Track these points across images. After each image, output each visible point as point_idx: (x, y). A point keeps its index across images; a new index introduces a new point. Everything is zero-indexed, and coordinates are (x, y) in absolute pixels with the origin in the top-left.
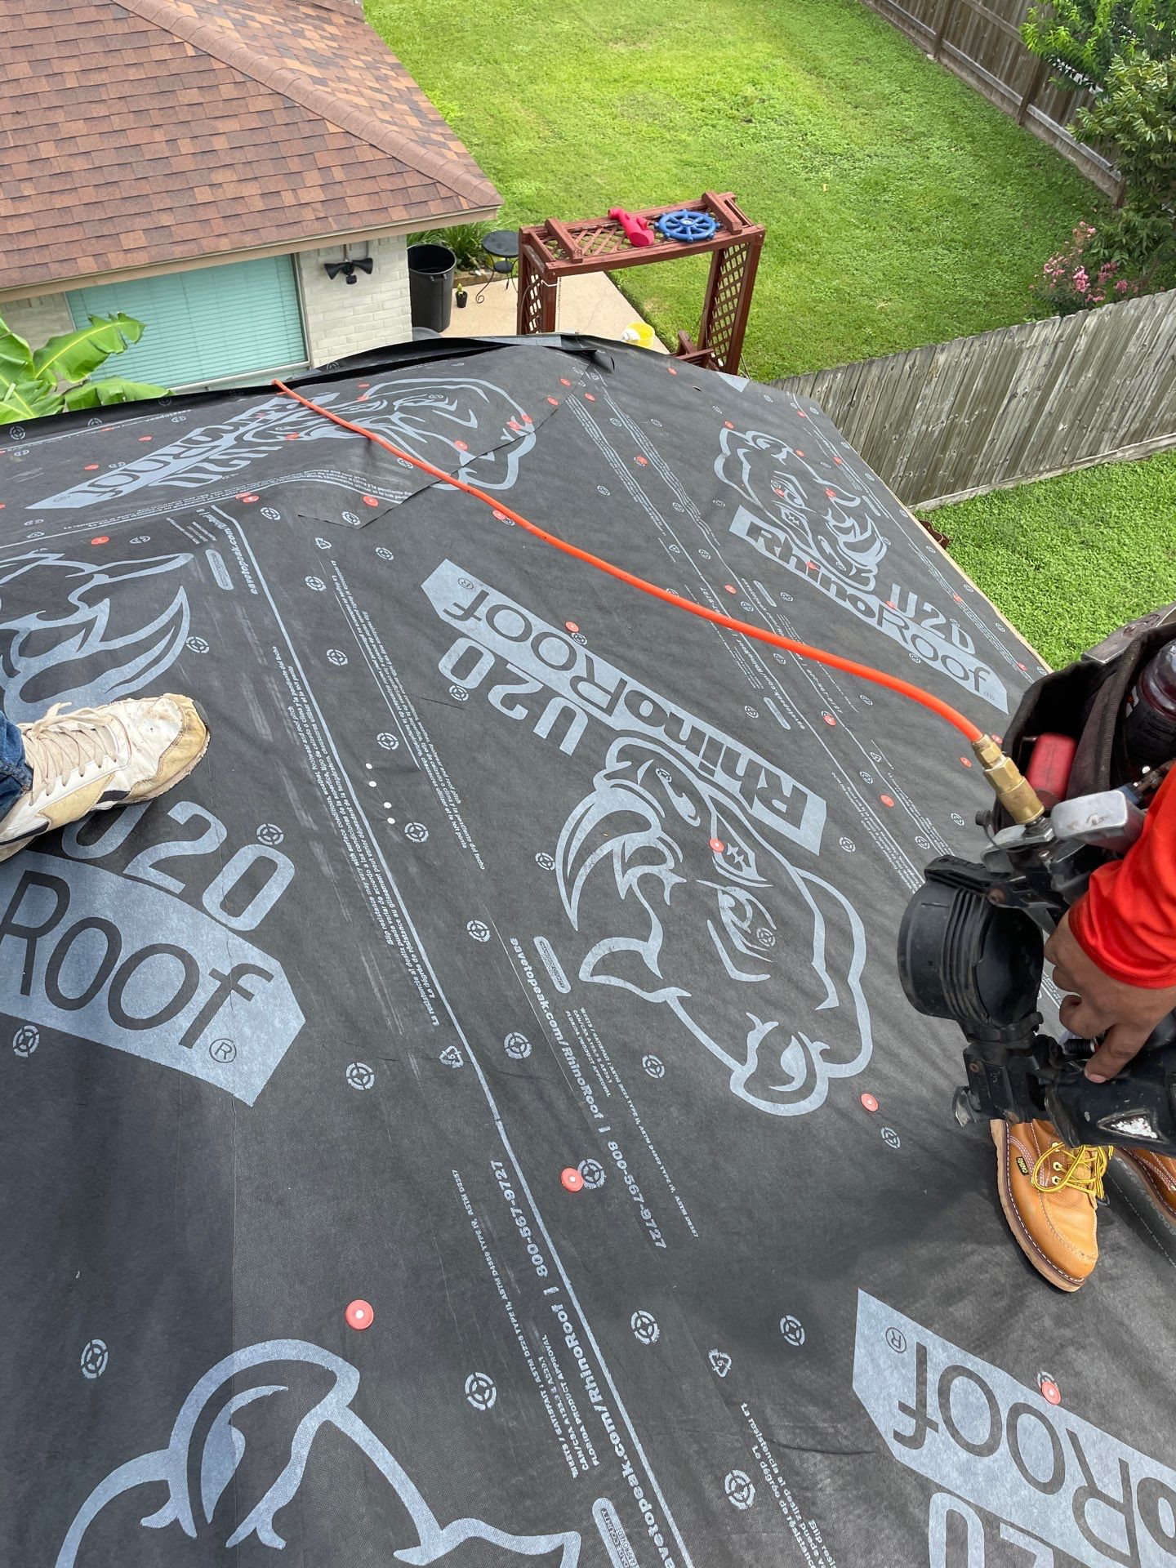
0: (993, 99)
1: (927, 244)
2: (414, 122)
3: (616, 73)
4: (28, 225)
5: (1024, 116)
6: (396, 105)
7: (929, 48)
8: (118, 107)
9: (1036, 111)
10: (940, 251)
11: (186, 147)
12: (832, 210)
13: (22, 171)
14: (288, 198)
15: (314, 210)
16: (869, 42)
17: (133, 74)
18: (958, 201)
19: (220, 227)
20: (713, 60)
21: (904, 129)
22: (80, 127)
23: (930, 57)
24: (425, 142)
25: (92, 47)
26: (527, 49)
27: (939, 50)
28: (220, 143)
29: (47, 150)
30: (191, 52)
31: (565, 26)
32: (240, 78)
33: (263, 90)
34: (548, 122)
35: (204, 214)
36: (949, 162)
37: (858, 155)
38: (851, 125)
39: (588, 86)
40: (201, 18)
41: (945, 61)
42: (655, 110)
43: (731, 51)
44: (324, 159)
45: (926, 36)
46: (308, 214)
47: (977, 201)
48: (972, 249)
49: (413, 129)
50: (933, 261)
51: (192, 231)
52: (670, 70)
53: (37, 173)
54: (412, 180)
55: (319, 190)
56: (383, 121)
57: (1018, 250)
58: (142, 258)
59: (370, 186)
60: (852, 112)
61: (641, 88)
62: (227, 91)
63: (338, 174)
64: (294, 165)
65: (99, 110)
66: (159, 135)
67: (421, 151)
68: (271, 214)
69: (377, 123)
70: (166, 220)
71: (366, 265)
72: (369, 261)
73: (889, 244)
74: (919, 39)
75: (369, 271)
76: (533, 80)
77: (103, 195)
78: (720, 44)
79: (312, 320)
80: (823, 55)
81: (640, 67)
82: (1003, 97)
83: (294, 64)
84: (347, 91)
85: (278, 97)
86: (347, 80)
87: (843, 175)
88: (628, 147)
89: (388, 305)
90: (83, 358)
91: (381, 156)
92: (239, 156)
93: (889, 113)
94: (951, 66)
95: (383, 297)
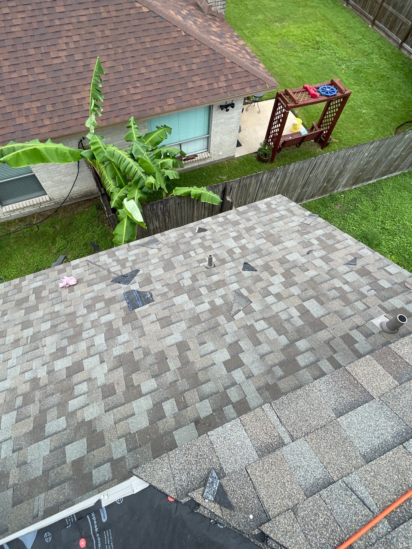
0: (390, 41)
1: (375, 90)
2: (248, 57)
3: (277, 33)
4: (139, 97)
5: (401, 46)
6: (242, 51)
7: (370, 23)
8: (164, 54)
9: (405, 45)
10: (379, 93)
11: (184, 68)
12: (346, 79)
13: (136, 78)
14: (215, 86)
15: (223, 89)
16: (351, 21)
17: (167, 42)
18: (382, 76)
19: (196, 96)
20: (305, 28)
21: (365, 51)
22: (152, 62)
23: (370, 26)
24: (253, 64)
25: (153, 32)
26: (250, 25)
27: (373, 23)
28: (194, 67)
29: (143, 70)
30: (184, 34)
31: (260, 17)
32: (199, 43)
33: (206, 48)
34: (260, 50)
35: (191, 92)
36: (379, 63)
37: (352, 61)
38: (349, 50)
39: (269, 37)
40: (184, 21)
41: (375, 27)
42: (291, 46)
43: (310, 25)
44: (225, 72)
45: (369, 19)
46: (222, 91)
47: (389, 76)
48: (388, 92)
49: (249, 60)
50: (377, 97)
51: (188, 98)
52: (293, 32)
53: (140, 79)
54: (252, 78)
55: (224, 82)
56: (241, 58)
57: (402, 92)
58: (174, 107)
59: (240, 81)
60: (349, 46)
61: (285, 38)
62: (196, 48)
63: (230, 77)
64: (217, 74)
65: (157, 56)
66: (176, 64)
67: (254, 68)
68: (210, 91)
69: (240, 58)
70: (180, 94)
71: (232, 105)
72: (234, 104)
73: (364, 90)
74: (367, 20)
75: (233, 107)
76: (253, 36)
77: (160, 86)
78: (307, 23)
79: (213, 122)
80: (338, 26)
81: (284, 31)
82: (394, 40)
83: (213, 37)
84: (229, 47)
85: (210, 50)
86: (227, 43)
87: (348, 67)
88: (283, 58)
89: (235, 117)
90: (157, 140)
91: (242, 70)
92: (200, 71)
93: (361, 46)
94: (377, 29)
95: (235, 114)
